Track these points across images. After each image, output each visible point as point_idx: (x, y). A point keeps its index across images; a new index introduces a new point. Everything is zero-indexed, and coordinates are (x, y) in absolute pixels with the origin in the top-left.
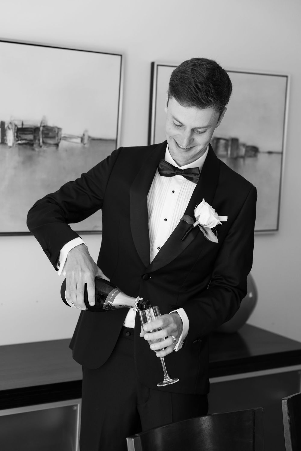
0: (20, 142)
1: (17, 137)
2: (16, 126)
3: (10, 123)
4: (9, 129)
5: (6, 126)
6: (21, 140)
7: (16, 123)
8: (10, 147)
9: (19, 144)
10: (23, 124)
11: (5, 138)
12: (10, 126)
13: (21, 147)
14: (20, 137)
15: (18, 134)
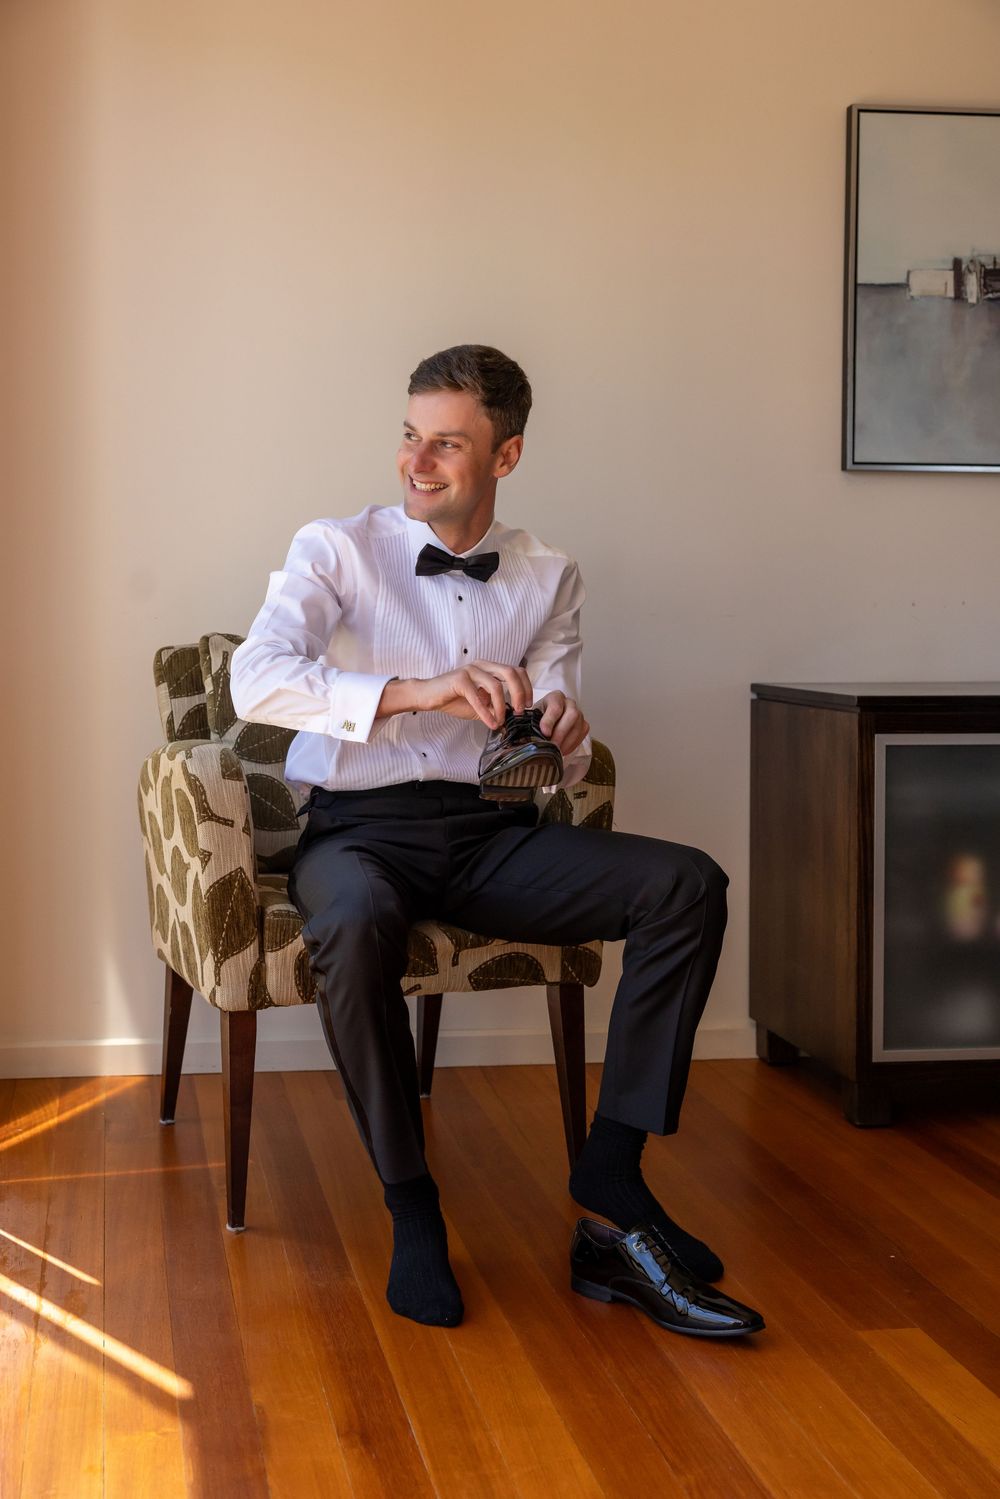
0: (990, 295)
1: (985, 285)
2: (982, 266)
3: (972, 261)
4: (970, 272)
5: (964, 267)
6: (992, 292)
7: (983, 260)
8: (973, 305)
9: (990, 299)
10: (995, 262)
11: (963, 288)
12: (972, 267)
13: (992, 304)
14: (991, 286)
15: (987, 281)
